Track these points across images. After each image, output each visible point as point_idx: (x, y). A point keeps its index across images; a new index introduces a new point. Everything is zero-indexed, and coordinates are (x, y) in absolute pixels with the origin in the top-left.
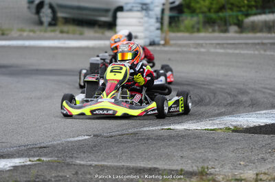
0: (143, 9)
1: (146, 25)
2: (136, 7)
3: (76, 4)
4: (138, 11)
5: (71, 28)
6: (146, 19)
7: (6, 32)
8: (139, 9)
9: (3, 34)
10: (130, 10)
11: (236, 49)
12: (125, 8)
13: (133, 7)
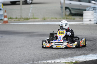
0: (94, 10)
1: (95, 16)
2: (91, 9)
4: (92, 10)
6: (95, 13)
7: (46, 19)
8: (92, 9)
9: (44, 20)
10: (89, 10)
12: (87, 9)
13: (90, 9)
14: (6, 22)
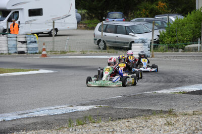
0: (142, 42)
1: (144, 49)
3: (114, 40)
5: (112, 50)
6: (144, 46)
9: (84, 53)
11: (182, 59)
12: (135, 42)
14: (45, 55)
